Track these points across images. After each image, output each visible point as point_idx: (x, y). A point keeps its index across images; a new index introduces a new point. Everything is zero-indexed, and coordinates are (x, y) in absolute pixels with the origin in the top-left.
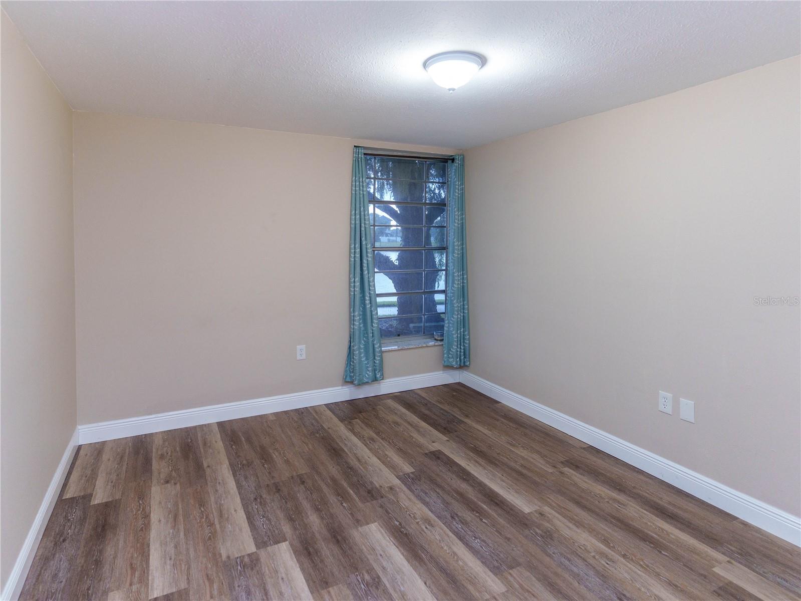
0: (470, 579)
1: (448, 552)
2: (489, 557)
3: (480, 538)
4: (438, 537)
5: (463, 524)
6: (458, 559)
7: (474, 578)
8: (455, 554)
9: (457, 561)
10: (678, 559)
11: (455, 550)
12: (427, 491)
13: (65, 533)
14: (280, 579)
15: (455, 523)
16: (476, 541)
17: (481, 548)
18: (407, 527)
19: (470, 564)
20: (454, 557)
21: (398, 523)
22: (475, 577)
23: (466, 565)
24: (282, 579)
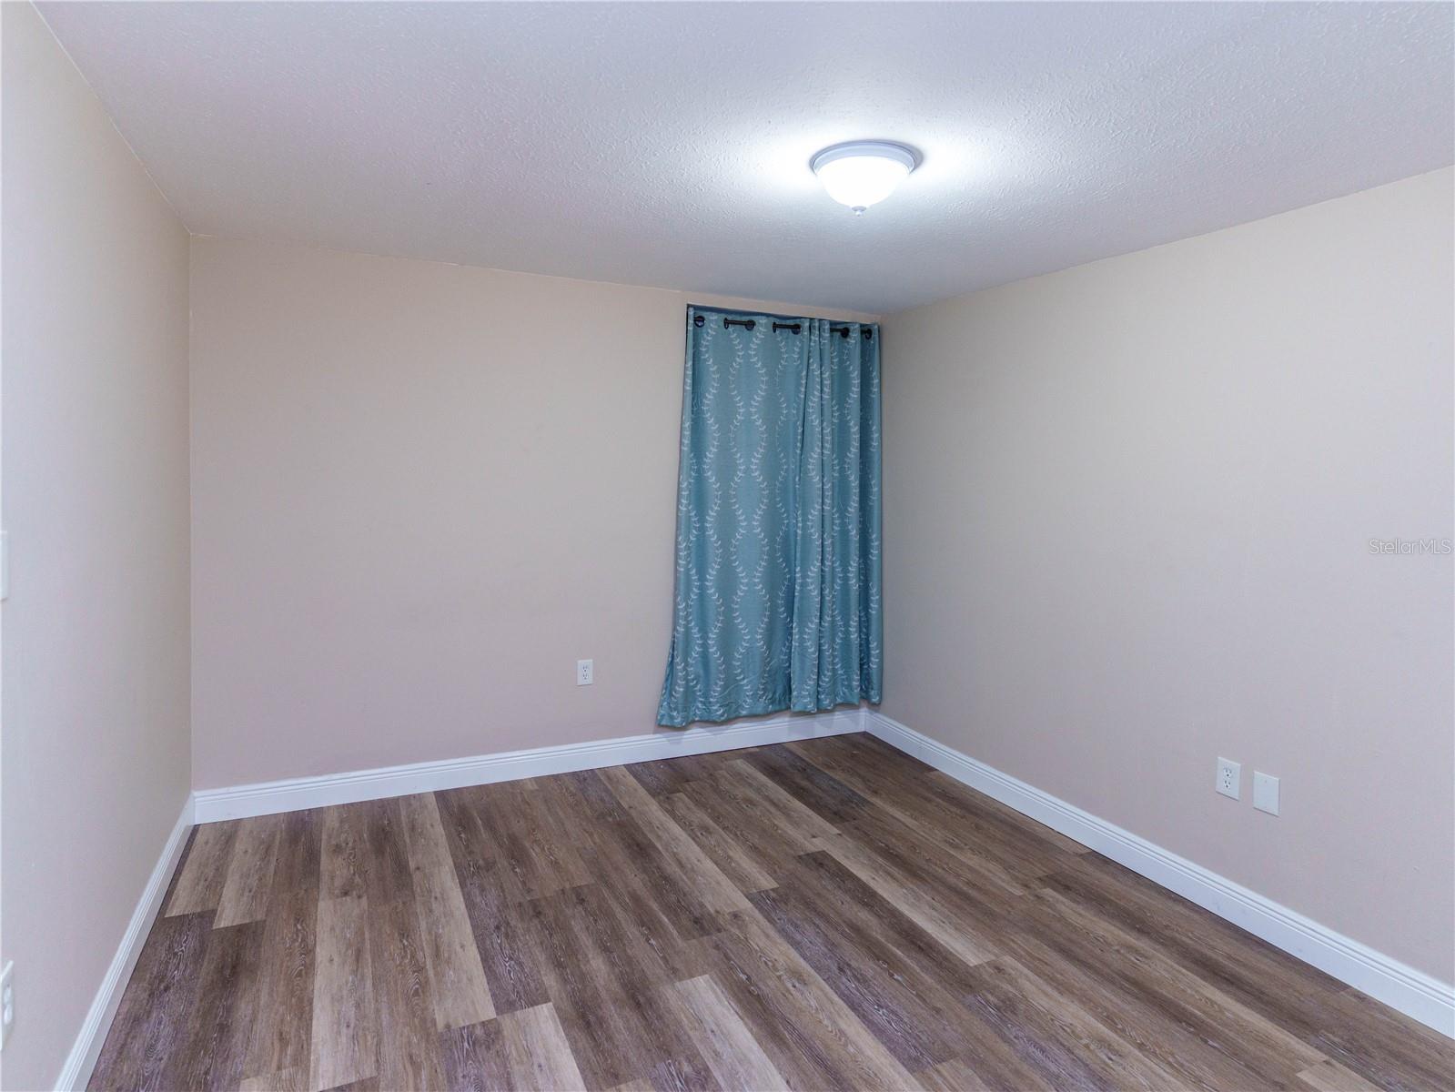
0: (865, 1077)
1: (830, 1029)
2: (901, 1040)
3: (887, 1007)
4: (813, 1003)
5: (859, 982)
6: (848, 1041)
7: (872, 1075)
8: (842, 1032)
9: (845, 1045)
10: (1236, 1055)
11: (843, 1026)
12: (799, 922)
13: (169, 974)
14: (536, 1067)
15: (844, 980)
16: (881, 1013)
17: (888, 1025)
18: (761, 985)
19: (868, 1052)
20: (840, 1040)
21: (744, 977)
22: (876, 1075)
23: (862, 1053)
24: (540, 1066)
